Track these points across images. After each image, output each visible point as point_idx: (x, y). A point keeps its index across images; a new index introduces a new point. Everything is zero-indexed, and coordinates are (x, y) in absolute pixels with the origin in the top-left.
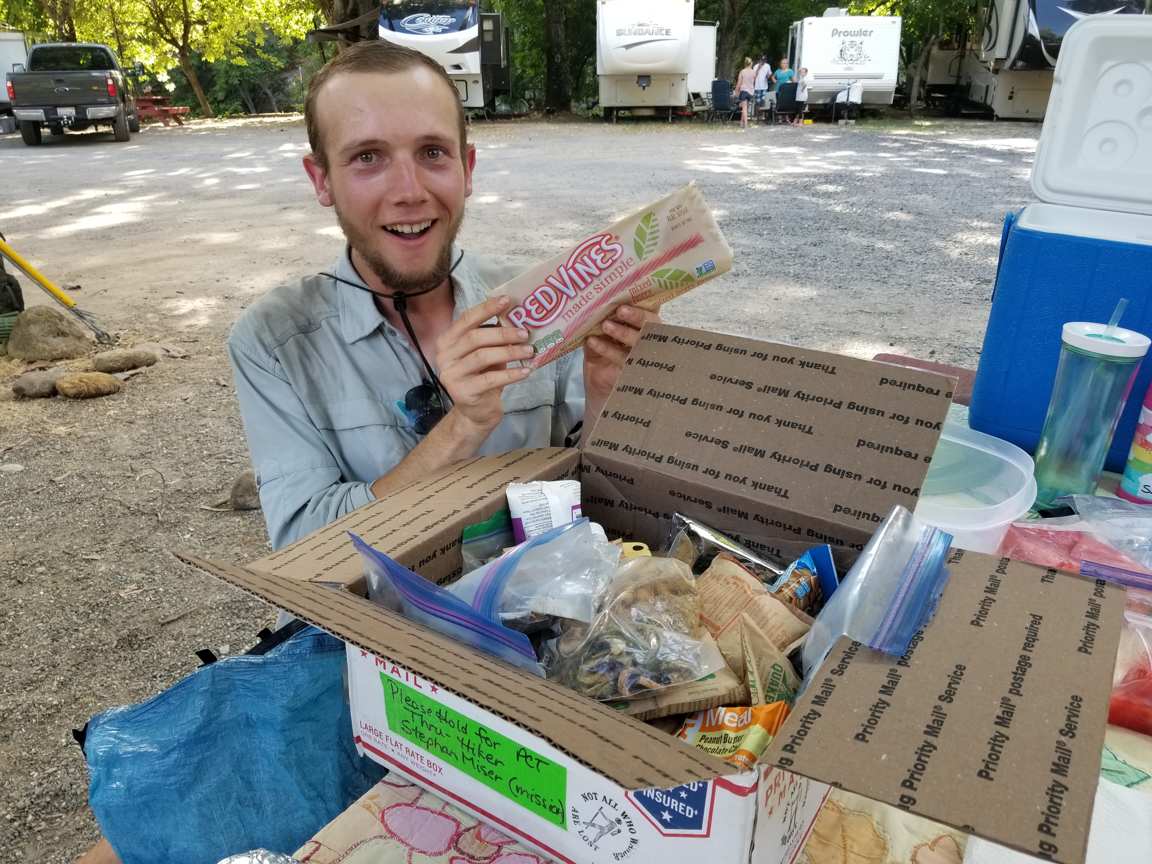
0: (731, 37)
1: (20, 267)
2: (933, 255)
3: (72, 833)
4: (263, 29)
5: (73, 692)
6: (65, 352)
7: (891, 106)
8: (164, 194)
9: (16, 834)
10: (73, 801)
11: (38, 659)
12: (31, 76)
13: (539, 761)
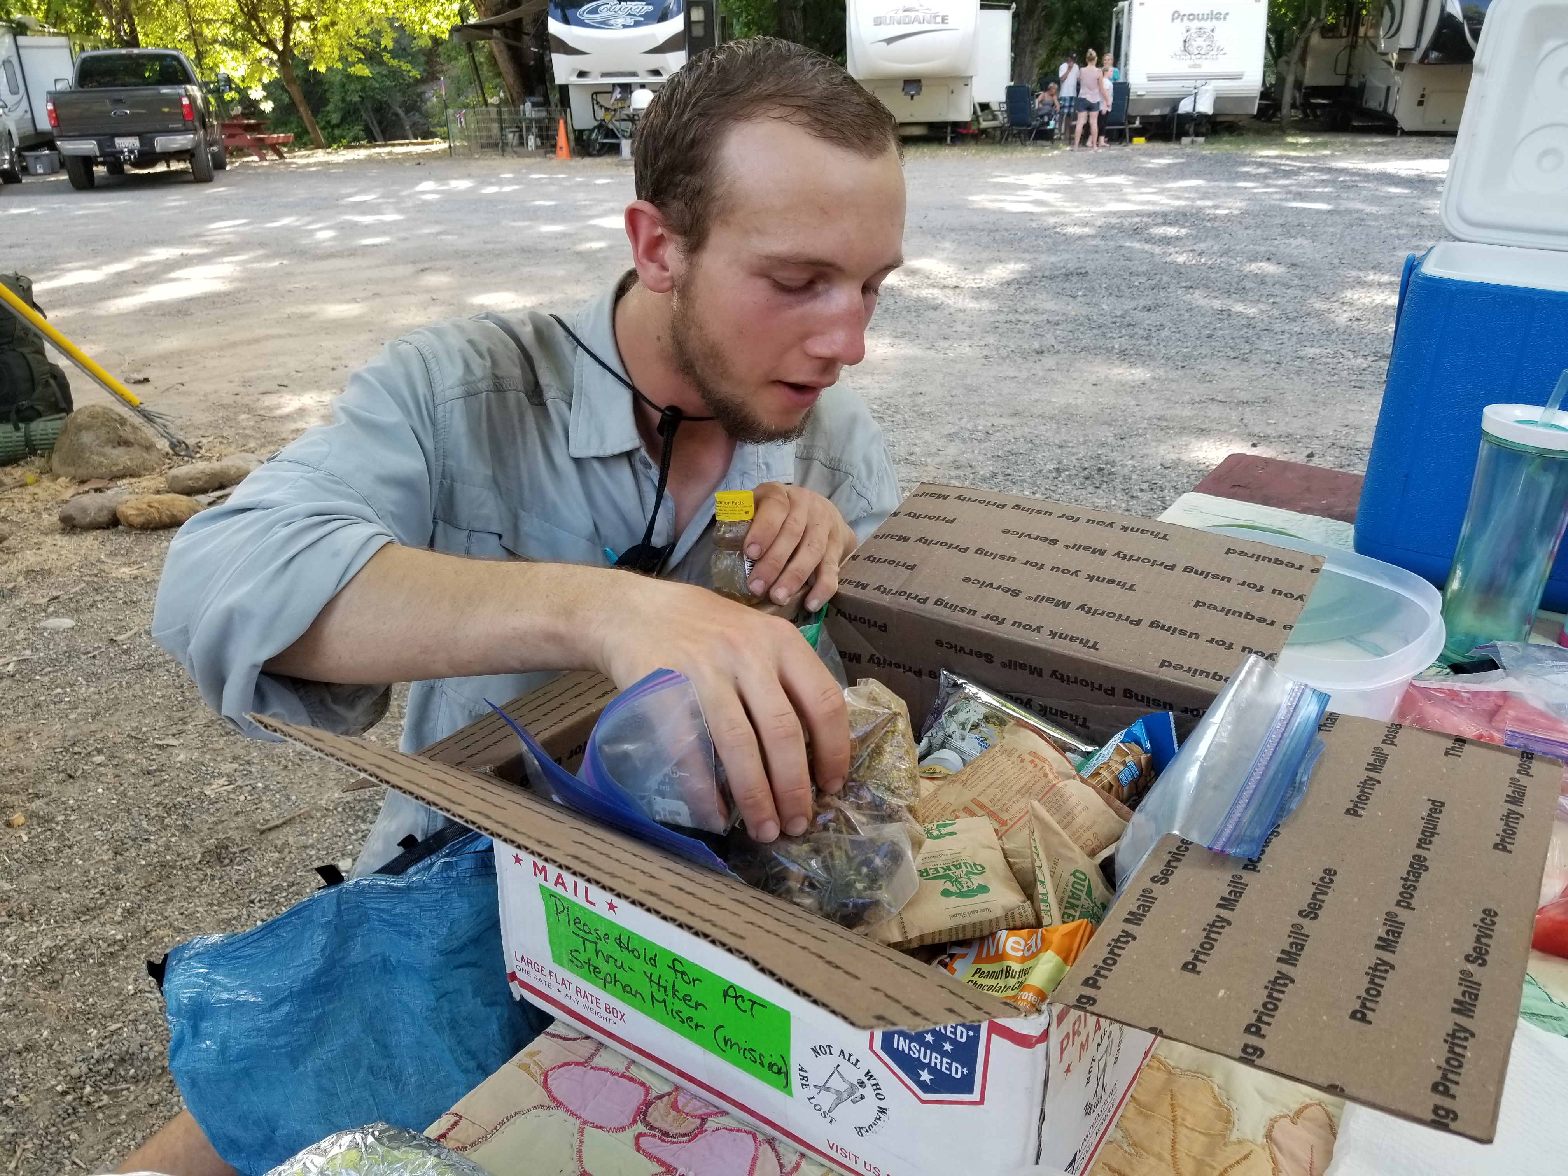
0: (1033, 25)
1: (67, 353)
2: (1311, 321)
3: (144, 1110)
4: (391, 25)
5: (143, 923)
6: (129, 468)
7: (1254, 117)
8: (261, 252)
9: (70, 1111)
10: (145, 1068)
11: (95, 879)
12: (79, 95)
13: (754, 1003)
